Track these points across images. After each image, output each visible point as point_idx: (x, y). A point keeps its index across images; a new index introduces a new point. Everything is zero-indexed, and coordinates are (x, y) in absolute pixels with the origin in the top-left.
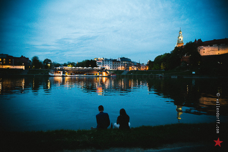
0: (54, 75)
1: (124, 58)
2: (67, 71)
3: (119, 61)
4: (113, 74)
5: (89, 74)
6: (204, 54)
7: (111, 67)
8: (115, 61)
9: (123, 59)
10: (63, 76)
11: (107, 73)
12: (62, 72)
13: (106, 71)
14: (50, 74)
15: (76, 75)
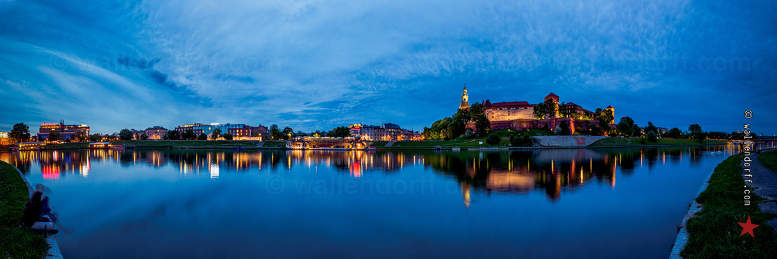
0: (292, 147)
1: (390, 124)
2: (308, 142)
3: (383, 128)
4: (371, 146)
5: (337, 147)
6: (493, 120)
7: (373, 137)
8: (377, 128)
9: (389, 126)
10: (303, 150)
11: (363, 144)
12: (301, 144)
13: (361, 142)
14: (287, 146)
15: (321, 148)
